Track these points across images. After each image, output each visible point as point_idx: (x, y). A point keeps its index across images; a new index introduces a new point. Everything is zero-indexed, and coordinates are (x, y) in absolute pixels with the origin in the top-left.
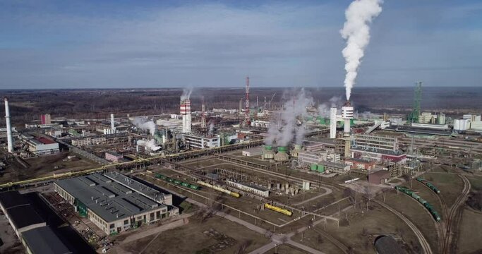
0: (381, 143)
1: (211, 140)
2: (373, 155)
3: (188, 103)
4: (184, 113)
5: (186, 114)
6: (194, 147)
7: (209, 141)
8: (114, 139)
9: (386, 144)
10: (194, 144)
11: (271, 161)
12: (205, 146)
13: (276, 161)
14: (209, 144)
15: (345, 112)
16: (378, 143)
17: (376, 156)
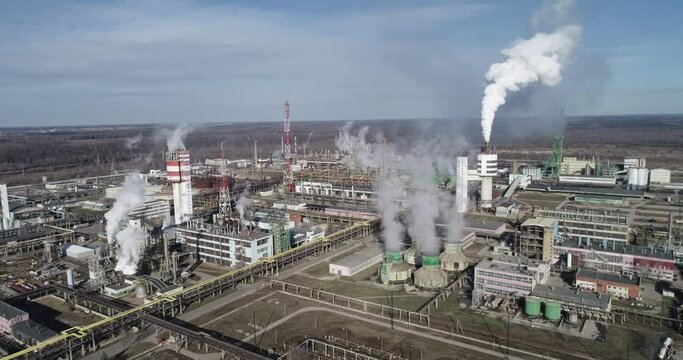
0: (598, 227)
1: (254, 243)
2: (612, 259)
3: (185, 157)
4: (178, 178)
5: (180, 181)
6: (208, 259)
7: (248, 245)
8: (9, 244)
9: (609, 228)
10: (208, 251)
11: (409, 288)
12: (239, 257)
13: (422, 289)
14: (248, 252)
15: (484, 165)
16: (591, 226)
17: (620, 260)
